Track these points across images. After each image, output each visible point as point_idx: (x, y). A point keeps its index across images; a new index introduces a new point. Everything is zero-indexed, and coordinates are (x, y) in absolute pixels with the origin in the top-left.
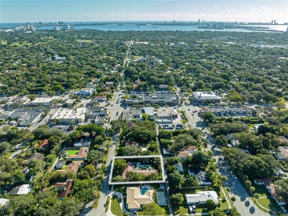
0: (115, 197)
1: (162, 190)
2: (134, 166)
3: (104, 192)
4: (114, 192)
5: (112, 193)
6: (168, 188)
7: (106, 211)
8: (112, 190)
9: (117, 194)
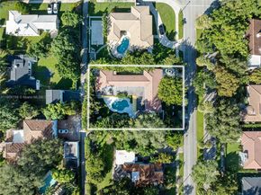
0: (171, 37)
1: (94, 47)
2: (142, 103)
3: (190, 47)
4: (174, 47)
5: (177, 45)
6: (83, 51)
7: (181, 12)
8: (177, 51)
9: (167, 44)
